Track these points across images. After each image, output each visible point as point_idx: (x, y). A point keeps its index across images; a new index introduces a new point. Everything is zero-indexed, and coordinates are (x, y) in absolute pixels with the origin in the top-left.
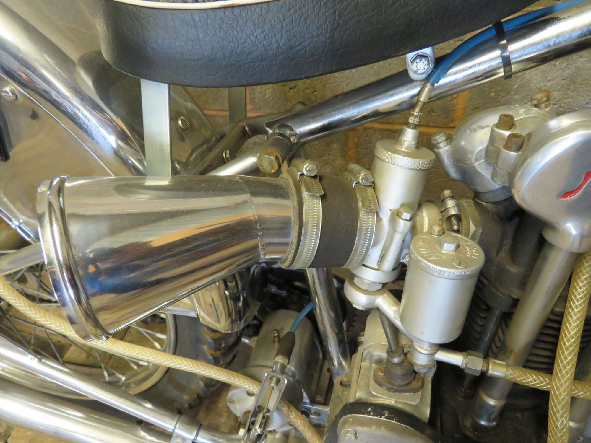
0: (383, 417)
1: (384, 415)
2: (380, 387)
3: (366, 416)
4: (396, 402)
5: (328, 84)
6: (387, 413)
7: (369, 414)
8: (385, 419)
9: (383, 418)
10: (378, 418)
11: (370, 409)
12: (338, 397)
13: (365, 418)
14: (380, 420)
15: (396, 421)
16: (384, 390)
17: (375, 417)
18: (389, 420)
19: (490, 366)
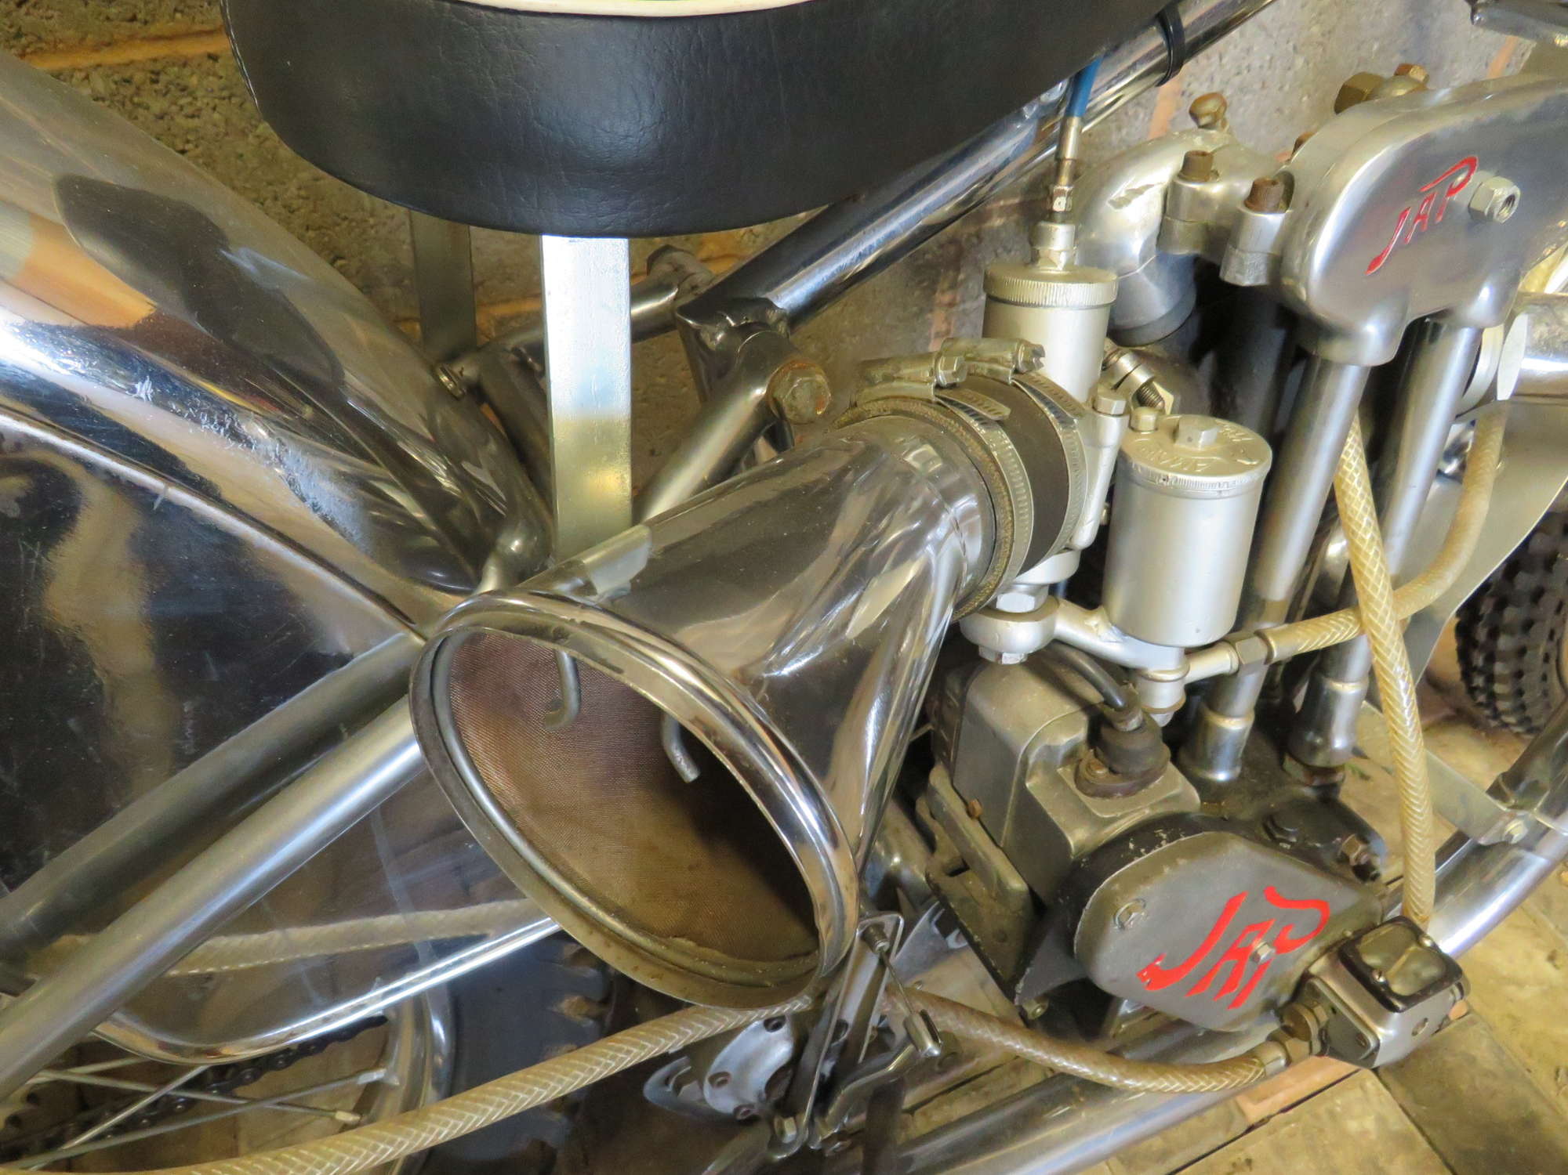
0: (1163, 842)
1: (1161, 839)
2: (1108, 800)
3: (1137, 860)
4: (1152, 807)
5: (372, 227)
6: (1164, 833)
7: (1140, 855)
8: (1169, 845)
9: (1165, 846)
10: (1158, 850)
11: (1131, 846)
12: (963, 901)
13: (1137, 865)
14: (1162, 851)
15: (1185, 835)
16: (1118, 800)
17: (1153, 852)
18: (1175, 842)
19: (1273, 643)
